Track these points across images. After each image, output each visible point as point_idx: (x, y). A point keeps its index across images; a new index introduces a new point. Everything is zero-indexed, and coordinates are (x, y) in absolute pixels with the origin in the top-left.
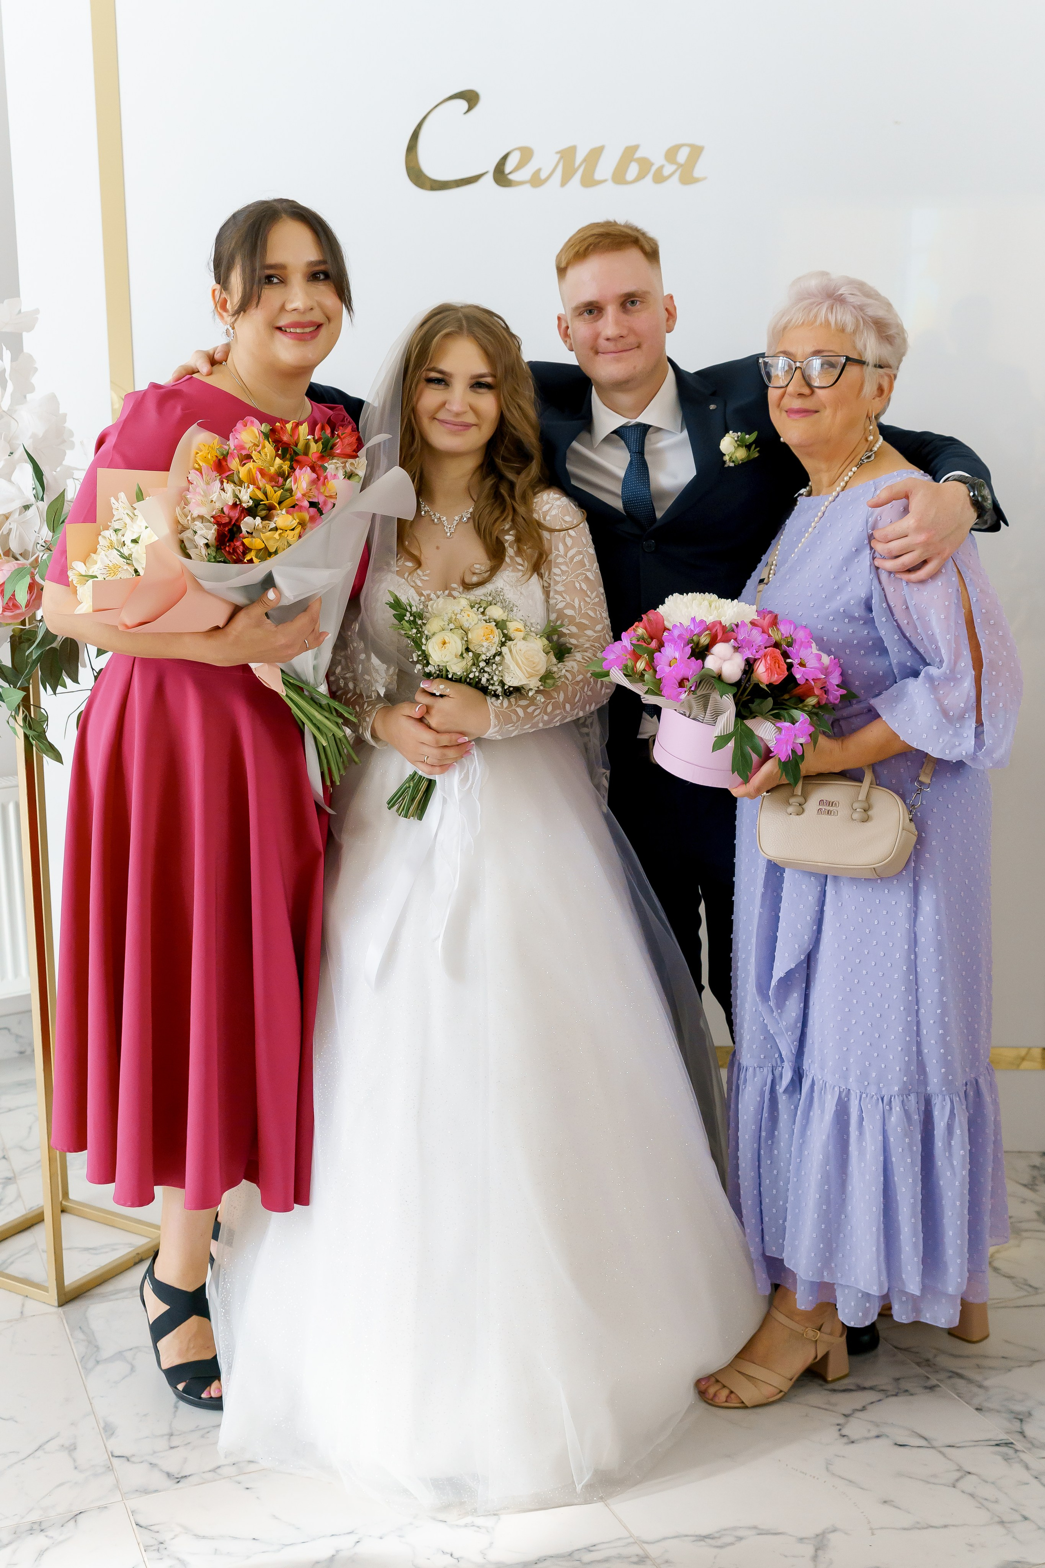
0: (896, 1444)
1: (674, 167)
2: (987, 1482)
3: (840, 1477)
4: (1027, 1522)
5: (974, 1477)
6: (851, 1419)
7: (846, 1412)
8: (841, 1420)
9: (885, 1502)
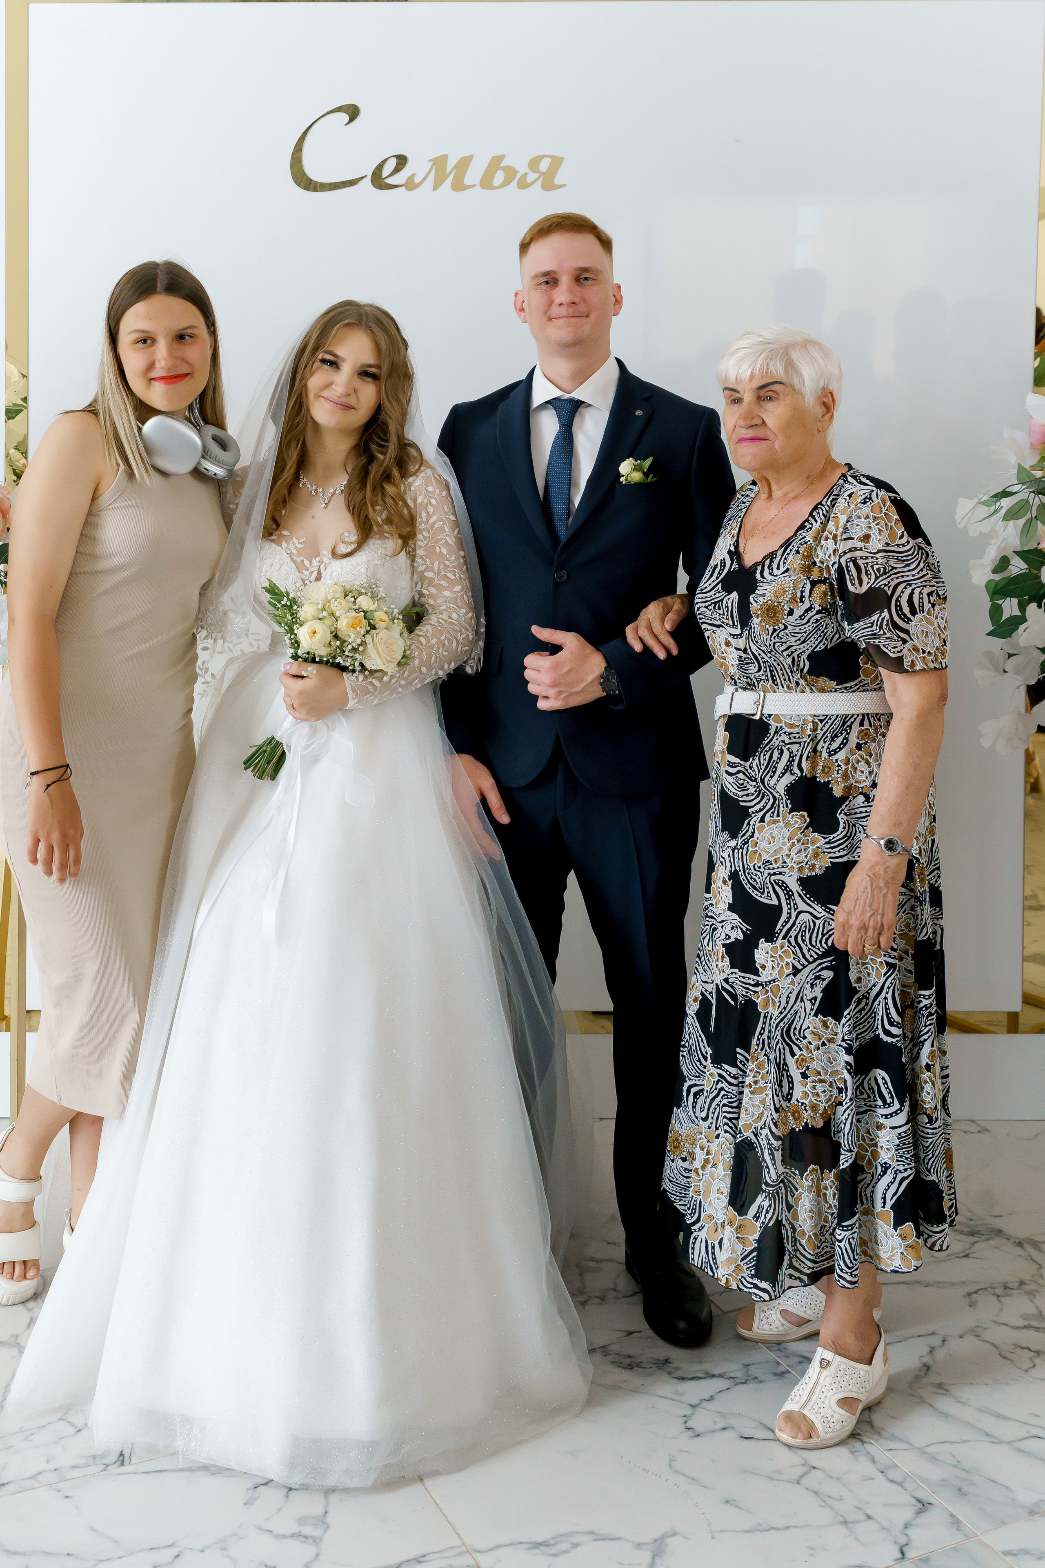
0: (742, 1437)
1: (537, 175)
2: (831, 1477)
3: (682, 1474)
4: (871, 1522)
5: (820, 1472)
6: (698, 1410)
7: (694, 1403)
8: (688, 1411)
9: (727, 1502)
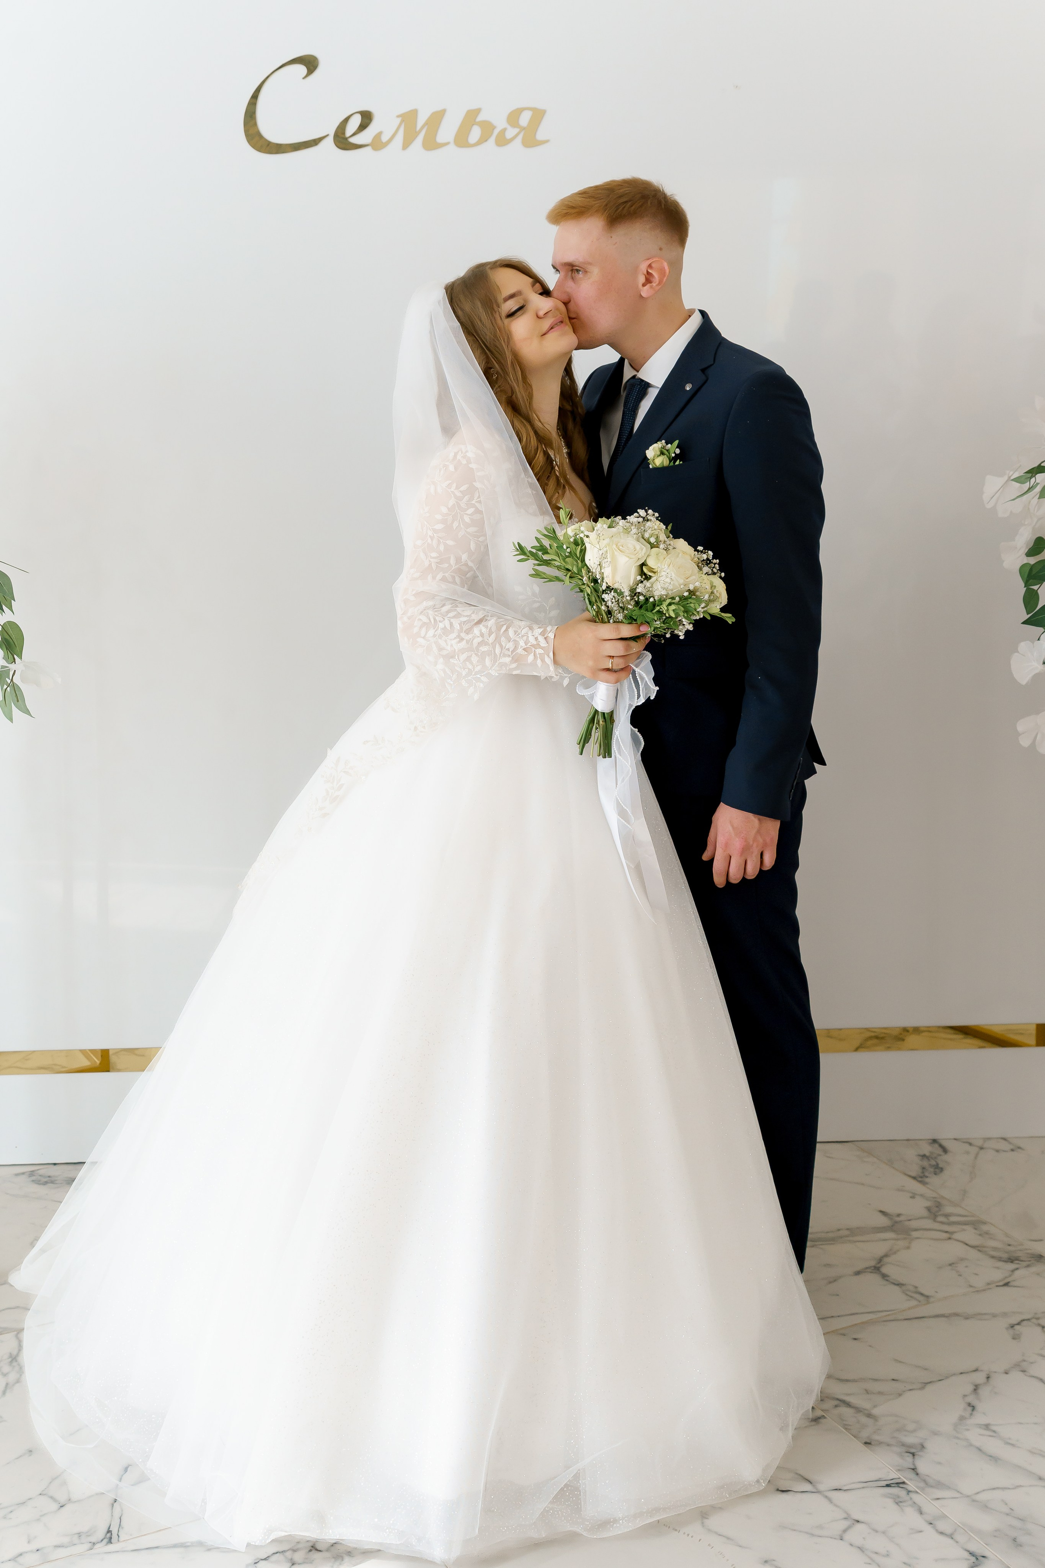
0: (778, 1490)
1: (516, 130)
2: (877, 1531)
3: (716, 1533)
5: (863, 1524)
9: (766, 1562)
